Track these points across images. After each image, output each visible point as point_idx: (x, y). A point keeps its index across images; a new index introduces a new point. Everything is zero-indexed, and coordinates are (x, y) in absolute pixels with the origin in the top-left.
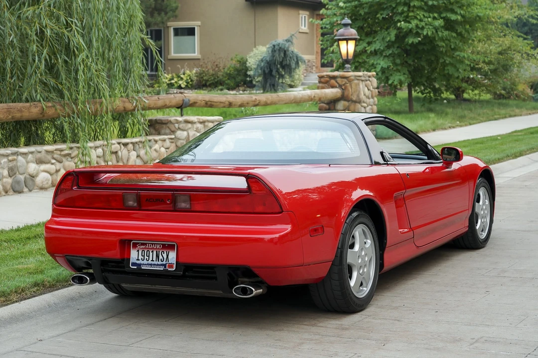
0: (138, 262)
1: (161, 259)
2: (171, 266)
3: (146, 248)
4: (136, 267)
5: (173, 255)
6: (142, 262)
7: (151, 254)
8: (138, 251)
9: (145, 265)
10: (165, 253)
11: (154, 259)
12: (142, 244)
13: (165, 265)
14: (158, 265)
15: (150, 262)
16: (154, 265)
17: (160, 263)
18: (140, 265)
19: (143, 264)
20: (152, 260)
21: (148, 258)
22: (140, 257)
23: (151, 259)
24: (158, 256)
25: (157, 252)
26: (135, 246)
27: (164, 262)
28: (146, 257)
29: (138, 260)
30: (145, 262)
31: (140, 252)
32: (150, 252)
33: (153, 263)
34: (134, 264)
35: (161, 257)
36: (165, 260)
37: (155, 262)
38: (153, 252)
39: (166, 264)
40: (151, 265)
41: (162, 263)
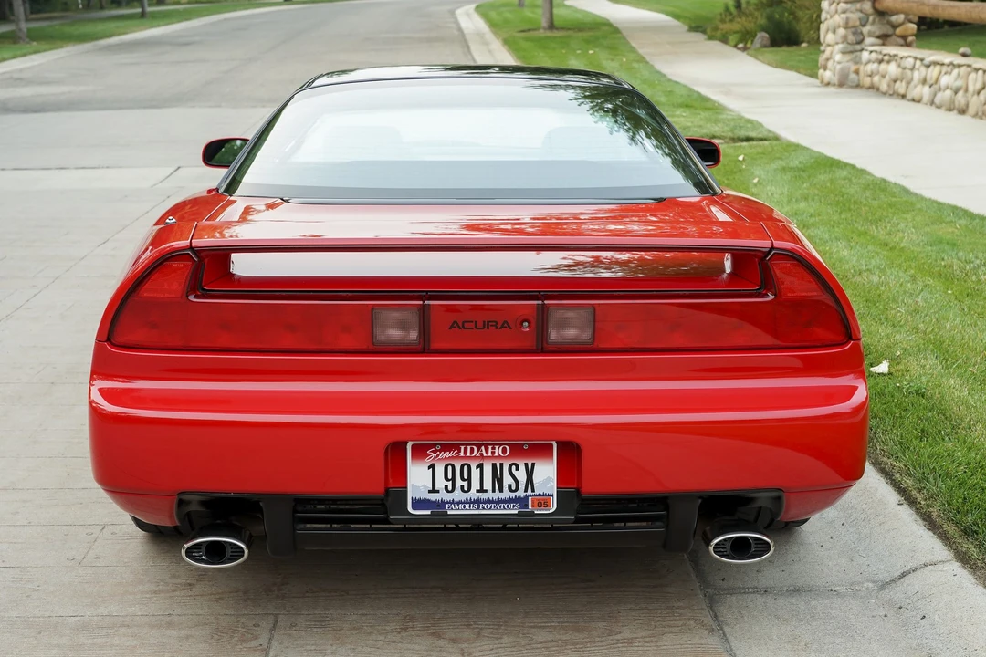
0: (433, 497)
1: (510, 486)
2: (543, 500)
3: (458, 457)
4: (428, 512)
5: (546, 474)
6: (448, 497)
7: (476, 473)
8: (432, 467)
9: (459, 503)
10: (522, 468)
11: (488, 485)
12: (445, 448)
13: (523, 502)
14: (500, 501)
15: (473, 495)
16: (489, 501)
17: (506, 494)
18: (442, 504)
19: (453, 502)
20: (482, 490)
21: (465, 484)
22: (441, 483)
23: (476, 485)
24: (497, 478)
25: (494, 466)
26: (420, 452)
27: (521, 493)
28: (459, 482)
29: (434, 490)
30: (458, 495)
31: (440, 470)
32: (473, 468)
33: (484, 496)
34: (419, 504)
35: (507, 480)
36: (522, 487)
37: (489, 495)
38: (480, 466)
39: (526, 497)
40: (478, 502)
41: (513, 495)
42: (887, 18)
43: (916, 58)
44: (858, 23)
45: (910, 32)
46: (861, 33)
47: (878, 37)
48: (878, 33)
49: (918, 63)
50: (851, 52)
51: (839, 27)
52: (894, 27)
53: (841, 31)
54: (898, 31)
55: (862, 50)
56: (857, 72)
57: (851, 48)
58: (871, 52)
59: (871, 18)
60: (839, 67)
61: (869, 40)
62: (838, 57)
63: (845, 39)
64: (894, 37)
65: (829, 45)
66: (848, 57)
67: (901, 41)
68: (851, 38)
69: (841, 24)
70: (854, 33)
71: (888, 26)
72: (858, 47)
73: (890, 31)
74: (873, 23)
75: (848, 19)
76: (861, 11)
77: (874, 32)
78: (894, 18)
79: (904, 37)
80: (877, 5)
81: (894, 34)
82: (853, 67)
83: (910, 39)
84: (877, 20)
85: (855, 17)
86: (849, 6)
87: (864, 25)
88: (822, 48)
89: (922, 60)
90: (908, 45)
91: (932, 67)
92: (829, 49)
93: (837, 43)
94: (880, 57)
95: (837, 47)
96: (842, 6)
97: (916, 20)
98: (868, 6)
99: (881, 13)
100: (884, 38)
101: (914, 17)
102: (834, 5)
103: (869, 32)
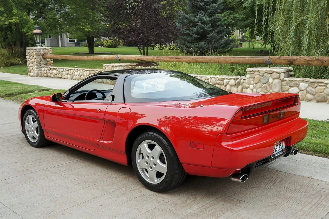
5: (284, 144)
10: (281, 144)
13: (282, 151)
18: (275, 155)
21: (277, 149)
29: (274, 152)
36: (282, 148)
38: (278, 145)
40: (278, 153)
42: (46, 60)
43: (63, 69)
46: (41, 63)
47: (45, 64)
48: (44, 64)
50: (39, 68)
51: (34, 62)
53: (35, 63)
54: (49, 63)
55: (42, 68)
56: (41, 73)
57: (38, 67)
58: (45, 68)
59: (42, 60)
60: (36, 72)
61: (42, 65)
62: (35, 69)
63: (37, 65)
65: (31, 67)
66: (38, 69)
67: (50, 65)
68: (38, 65)
69: (35, 61)
70: (39, 64)
72: (40, 67)
73: (47, 63)
75: (37, 60)
76: (40, 58)
78: (48, 60)
79: (50, 64)
80: (44, 57)
82: (40, 72)
83: (52, 64)
84: (44, 60)
85: (39, 60)
86: (37, 57)
88: (28, 67)
89: (66, 69)
90: (51, 66)
91: (70, 71)
94: (50, 69)
95: (34, 67)
96: (35, 57)
97: (52, 60)
98: (41, 57)
99: (44, 59)
100: (46, 64)
101: (52, 59)
102: (31, 57)
103: (42, 63)
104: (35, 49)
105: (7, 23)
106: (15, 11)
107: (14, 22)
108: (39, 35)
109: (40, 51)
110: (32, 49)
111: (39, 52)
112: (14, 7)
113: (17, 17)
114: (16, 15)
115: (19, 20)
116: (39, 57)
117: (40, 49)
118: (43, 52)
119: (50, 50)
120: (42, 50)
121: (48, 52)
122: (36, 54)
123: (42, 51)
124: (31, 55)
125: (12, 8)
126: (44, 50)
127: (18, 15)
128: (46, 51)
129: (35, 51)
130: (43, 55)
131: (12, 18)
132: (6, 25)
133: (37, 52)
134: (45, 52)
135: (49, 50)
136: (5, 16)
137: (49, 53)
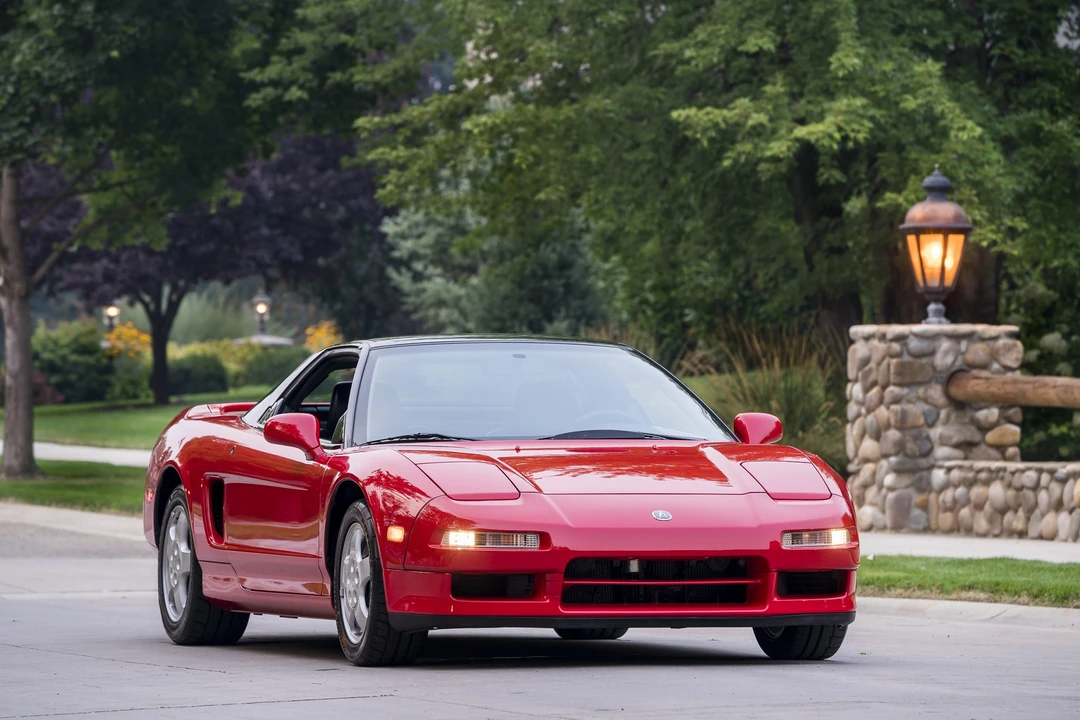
42: (969, 413)
44: (921, 421)
45: (1009, 439)
46: (928, 438)
47: (957, 446)
48: (955, 439)
49: (1045, 478)
50: (912, 471)
51: (888, 426)
52: (984, 429)
53: (893, 434)
54: (990, 437)
55: (932, 467)
56: (924, 507)
57: (910, 464)
58: (949, 470)
59: (943, 413)
60: (891, 496)
61: (942, 451)
62: (889, 479)
63: (900, 448)
64: (983, 447)
65: (866, 460)
66: (906, 480)
67: (993, 453)
68: (911, 447)
69: (892, 421)
70: (916, 438)
71: (973, 428)
72: (923, 462)
73: (977, 437)
74: (947, 422)
75: (904, 414)
76: (926, 400)
77: (950, 438)
78: (982, 415)
79: (1000, 447)
80: (954, 391)
81: (983, 440)
82: (917, 498)
83: (1012, 451)
84: (953, 416)
85: (916, 410)
86: (905, 391)
87: (931, 425)
88: (853, 467)
89: (1052, 472)
90: (1008, 460)
91: (1071, 482)
92: (869, 467)
93: (886, 456)
94: (971, 475)
95: (884, 463)
96: (893, 390)
97: (1019, 417)
98: (936, 392)
99: (959, 405)
100: (967, 447)
101: (1015, 413)
102: (875, 390)
103: (941, 437)
104: (900, 339)
105: (778, 147)
106: (847, 58)
107: (826, 142)
108: (940, 237)
109: (932, 353)
110: (883, 337)
111: (924, 361)
112: (846, 27)
113: (859, 102)
114: (850, 83)
115: (872, 119)
116: (921, 391)
117: (935, 337)
118: (949, 359)
119: (1009, 349)
120: (945, 344)
121: (994, 356)
122: (899, 373)
123: (946, 353)
124: (872, 377)
125: (835, 32)
126: (964, 345)
127: (873, 82)
128: (978, 351)
129: (896, 347)
130: (952, 377)
131: (826, 105)
132: (775, 159)
133: (907, 358)
134: (970, 357)
135: (1001, 342)
136: (777, 96)
137: (996, 366)
